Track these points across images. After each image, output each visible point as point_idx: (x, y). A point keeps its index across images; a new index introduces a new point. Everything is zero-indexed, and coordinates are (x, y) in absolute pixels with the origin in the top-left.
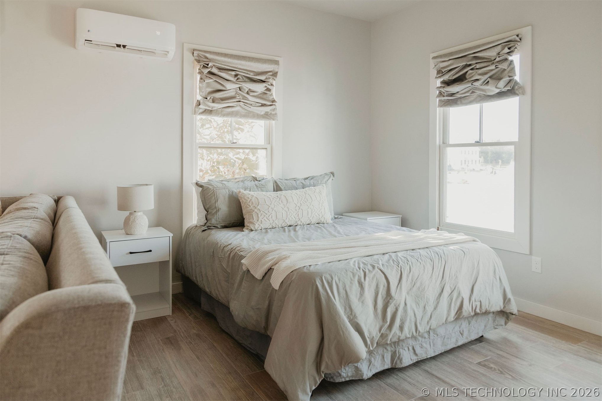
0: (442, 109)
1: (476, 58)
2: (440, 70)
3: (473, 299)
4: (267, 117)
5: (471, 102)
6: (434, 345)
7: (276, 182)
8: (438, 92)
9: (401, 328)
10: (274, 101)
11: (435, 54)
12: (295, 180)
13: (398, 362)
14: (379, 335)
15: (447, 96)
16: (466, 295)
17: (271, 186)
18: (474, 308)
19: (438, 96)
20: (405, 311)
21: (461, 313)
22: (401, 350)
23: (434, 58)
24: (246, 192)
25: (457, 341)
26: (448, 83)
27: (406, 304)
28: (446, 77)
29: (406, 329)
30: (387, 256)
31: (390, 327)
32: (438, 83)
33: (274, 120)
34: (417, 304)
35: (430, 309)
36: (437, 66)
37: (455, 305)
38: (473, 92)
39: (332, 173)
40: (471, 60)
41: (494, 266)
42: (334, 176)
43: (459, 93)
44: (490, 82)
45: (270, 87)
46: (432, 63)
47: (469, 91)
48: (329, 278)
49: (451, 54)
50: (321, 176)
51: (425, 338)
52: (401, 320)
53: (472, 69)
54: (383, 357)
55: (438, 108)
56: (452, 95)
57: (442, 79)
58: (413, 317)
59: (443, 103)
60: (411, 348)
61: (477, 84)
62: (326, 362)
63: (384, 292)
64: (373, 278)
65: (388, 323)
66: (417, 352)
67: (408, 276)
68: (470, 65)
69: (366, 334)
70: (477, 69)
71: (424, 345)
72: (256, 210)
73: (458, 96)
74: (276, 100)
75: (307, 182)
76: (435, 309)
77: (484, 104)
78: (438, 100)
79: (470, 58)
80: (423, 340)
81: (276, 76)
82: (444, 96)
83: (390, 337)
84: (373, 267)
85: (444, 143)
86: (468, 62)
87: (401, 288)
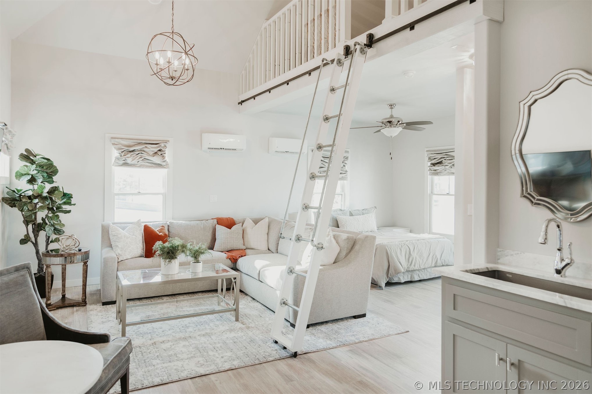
0: (431, 176)
1: (447, 155)
2: (430, 158)
3: (442, 259)
4: (343, 179)
5: (444, 175)
6: (426, 275)
7: (350, 212)
8: (429, 168)
9: (415, 266)
10: (346, 171)
11: (428, 149)
12: (358, 210)
13: (413, 279)
14: (407, 267)
15: (433, 171)
16: (439, 257)
17: (348, 214)
18: (442, 262)
19: (429, 170)
20: (416, 260)
21: (437, 264)
22: (414, 275)
23: (427, 151)
24: (340, 216)
25: (435, 275)
26: (434, 165)
27: (416, 258)
28: (433, 162)
29: (416, 266)
30: (408, 242)
31: (411, 265)
32: (429, 164)
33: (346, 180)
34: (420, 258)
35: (425, 260)
36: (428, 156)
37: (434, 260)
38: (445, 170)
39: (375, 207)
40: (444, 156)
41: (451, 247)
42: (376, 208)
43: (439, 170)
44: (453, 167)
45: (345, 165)
46: (426, 154)
47: (443, 170)
48: (391, 247)
49: (435, 151)
50: (370, 208)
51: (423, 272)
52: (415, 263)
53: (445, 160)
54: (408, 276)
55: (429, 176)
56: (435, 170)
57: (431, 162)
58: (419, 263)
59: (432, 173)
60: (418, 275)
61: (447, 167)
62: (390, 273)
63: (409, 253)
64: (405, 248)
65: (410, 263)
66: (420, 276)
67: (417, 248)
68: (444, 158)
69: (403, 266)
70: (447, 160)
71: (423, 274)
72: (346, 224)
73: (438, 171)
74: (348, 171)
75: (364, 211)
76: (427, 261)
77: (450, 176)
78: (429, 172)
79: (444, 155)
80: (422, 272)
81: (348, 159)
82: (432, 171)
83: (411, 268)
84: (405, 244)
85: (432, 193)
86: (443, 156)
87: (414, 252)
